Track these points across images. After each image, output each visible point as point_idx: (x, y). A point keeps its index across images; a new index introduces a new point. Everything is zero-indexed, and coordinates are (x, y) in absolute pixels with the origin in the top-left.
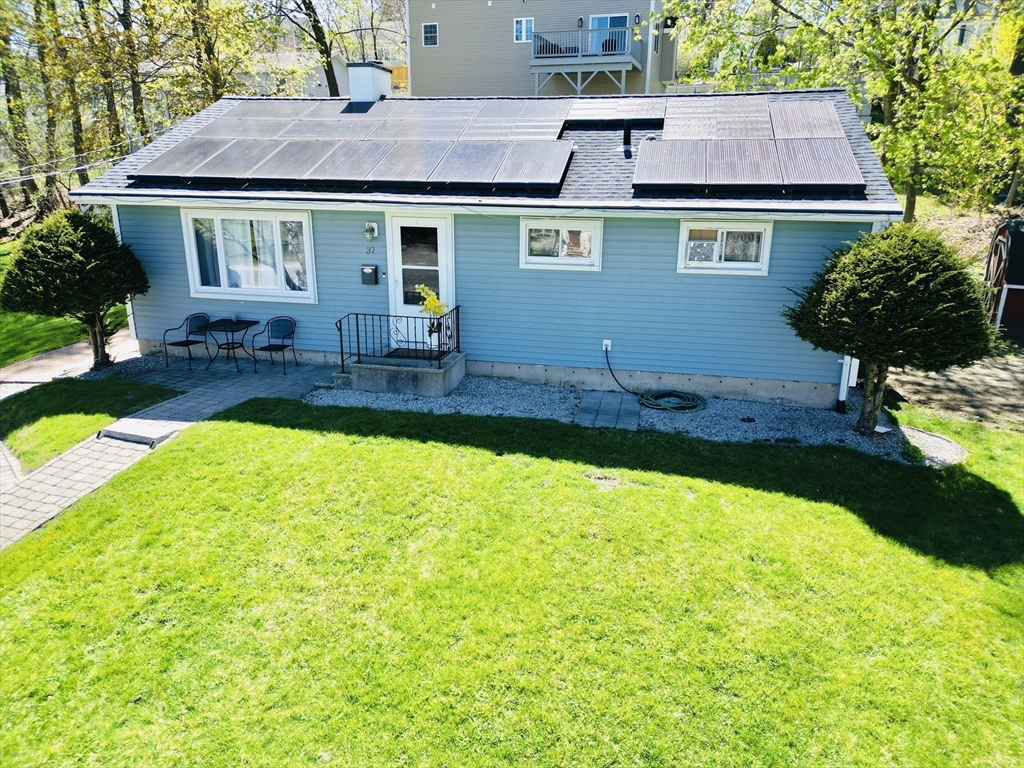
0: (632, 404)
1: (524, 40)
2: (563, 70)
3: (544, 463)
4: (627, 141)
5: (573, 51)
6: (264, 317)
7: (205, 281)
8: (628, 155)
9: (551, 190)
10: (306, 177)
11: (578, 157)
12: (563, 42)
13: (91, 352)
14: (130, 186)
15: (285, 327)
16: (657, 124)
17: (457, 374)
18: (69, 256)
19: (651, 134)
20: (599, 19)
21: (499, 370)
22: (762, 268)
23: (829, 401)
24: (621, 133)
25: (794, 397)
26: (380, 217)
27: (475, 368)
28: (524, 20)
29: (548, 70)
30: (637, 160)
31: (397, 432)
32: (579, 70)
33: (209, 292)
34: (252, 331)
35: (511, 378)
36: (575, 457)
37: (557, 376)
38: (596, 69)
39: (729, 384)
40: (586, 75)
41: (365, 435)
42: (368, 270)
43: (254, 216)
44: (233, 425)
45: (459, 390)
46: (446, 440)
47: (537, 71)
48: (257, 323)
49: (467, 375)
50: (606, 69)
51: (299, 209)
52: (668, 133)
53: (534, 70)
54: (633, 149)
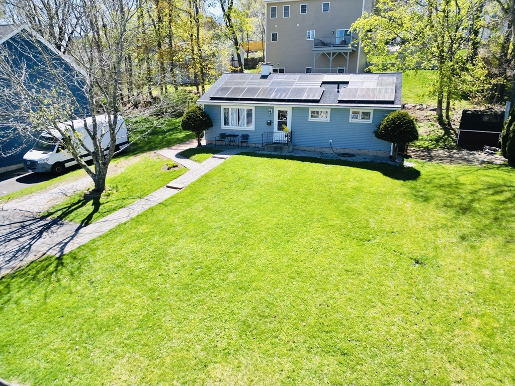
0: (336, 156)
1: (311, 39)
2: (325, 52)
3: (313, 163)
4: (338, 88)
5: (329, 45)
6: (240, 134)
7: (225, 124)
8: (338, 92)
9: (317, 101)
10: (255, 98)
11: (325, 92)
12: (326, 41)
13: (197, 141)
14: (210, 100)
15: (246, 137)
16: (347, 83)
17: (291, 148)
18: (199, 117)
19: (345, 86)
20: (340, 31)
21: (302, 148)
22: (370, 121)
23: (388, 156)
24: (337, 85)
25: (379, 155)
26: (273, 108)
27: (295, 148)
28: (311, 31)
29: (319, 52)
30: (340, 93)
31: (279, 158)
32: (331, 52)
33: (226, 127)
34: (237, 138)
35: (305, 150)
36: (320, 163)
37: (317, 150)
38: (338, 52)
39: (362, 152)
40: (334, 54)
41: (272, 158)
42: (269, 122)
43: (239, 108)
44: (241, 156)
45: (292, 152)
46: (290, 159)
47: (315, 52)
48: (238, 136)
49: (293, 149)
50: (342, 52)
51: (251, 105)
52: (349, 86)
53: (314, 52)
54: (340, 90)
